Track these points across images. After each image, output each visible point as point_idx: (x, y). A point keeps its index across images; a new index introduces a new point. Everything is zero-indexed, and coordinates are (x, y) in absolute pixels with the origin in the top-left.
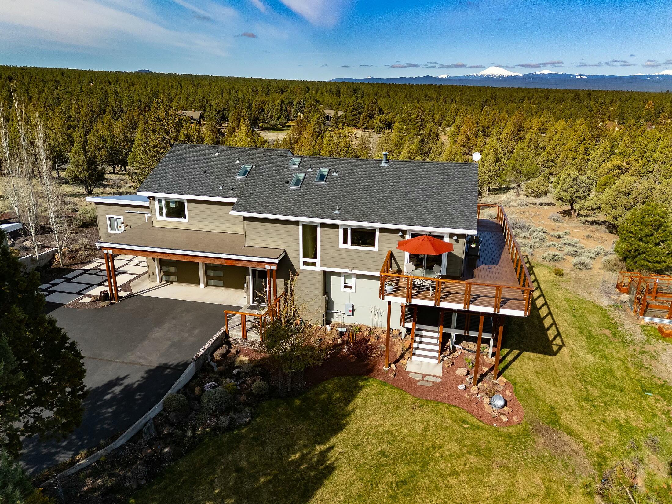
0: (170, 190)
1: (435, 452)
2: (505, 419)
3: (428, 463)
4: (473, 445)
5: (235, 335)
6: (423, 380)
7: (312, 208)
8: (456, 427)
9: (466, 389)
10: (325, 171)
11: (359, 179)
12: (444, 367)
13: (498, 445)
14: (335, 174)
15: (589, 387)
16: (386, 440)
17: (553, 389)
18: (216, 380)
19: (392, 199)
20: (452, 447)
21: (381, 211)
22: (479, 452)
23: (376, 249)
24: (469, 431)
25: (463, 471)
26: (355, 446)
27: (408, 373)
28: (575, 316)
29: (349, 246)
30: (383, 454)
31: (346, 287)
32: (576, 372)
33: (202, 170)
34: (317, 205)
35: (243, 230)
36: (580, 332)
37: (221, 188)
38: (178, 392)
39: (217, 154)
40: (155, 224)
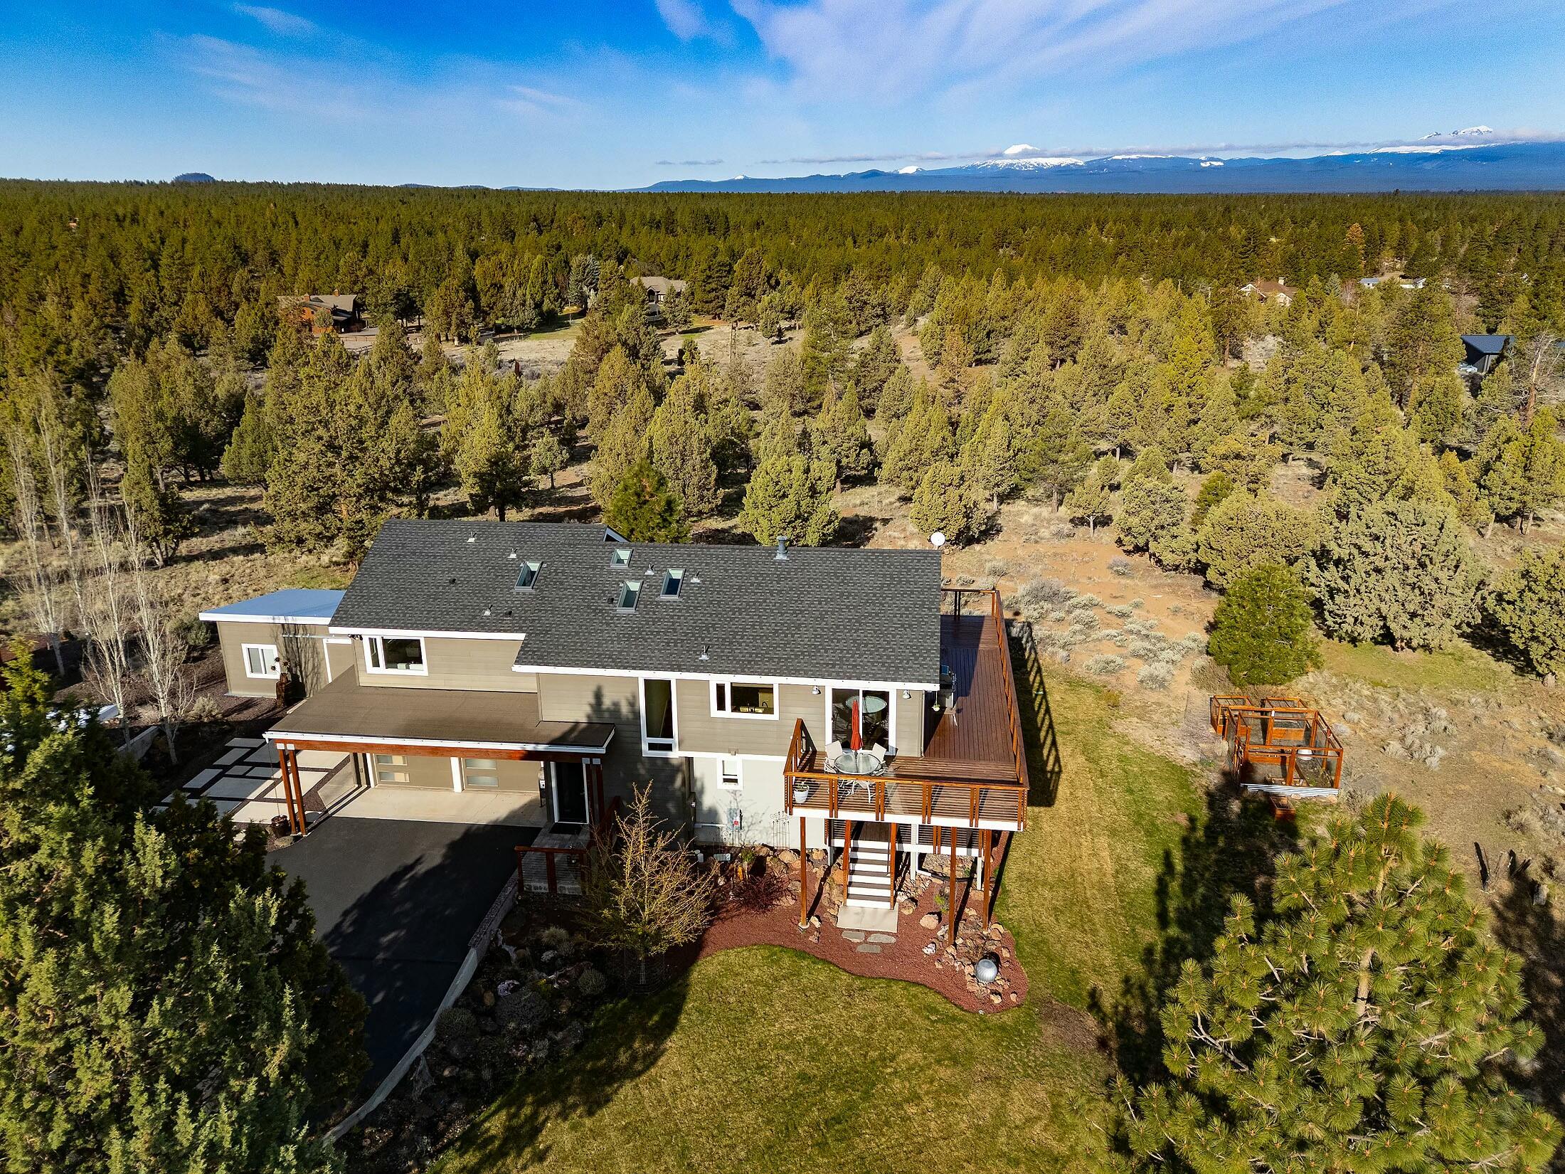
0: (392, 621)
1: (886, 1067)
2: (997, 1000)
3: (874, 1085)
4: (947, 1048)
5: (536, 888)
6: (865, 942)
7: (659, 650)
8: (918, 1021)
9: (939, 955)
10: (677, 574)
11: (740, 589)
12: (901, 916)
13: (982, 1046)
14: (695, 580)
15: (1139, 929)
16: (807, 1053)
17: (1079, 936)
18: (515, 976)
19: (798, 628)
20: (913, 1055)
22: (955, 1061)
23: (775, 716)
24: (939, 1026)
25: (927, 1093)
26: (759, 1067)
27: (842, 930)
28: (1131, 791)
29: (728, 713)
30: (804, 1077)
31: (725, 780)
32: (1122, 901)
33: (448, 577)
34: (668, 644)
35: (534, 686)
36: (1136, 823)
37: (487, 613)
38: (456, 1004)
39: (472, 540)
40: (364, 681)
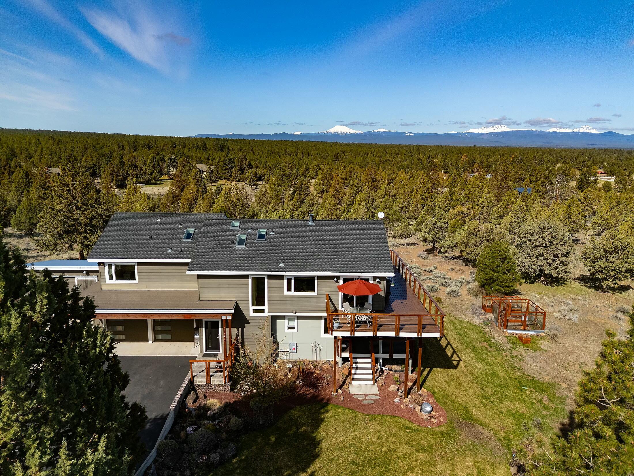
0: (121, 255)
1: (392, 455)
2: (435, 421)
3: (389, 465)
4: (418, 444)
5: (199, 382)
6: (365, 399)
7: (259, 263)
8: (402, 433)
9: (401, 402)
10: (263, 231)
11: (294, 236)
12: (379, 387)
13: (435, 441)
14: (272, 233)
15: (484, 388)
16: (352, 452)
17: (461, 393)
18: (195, 423)
19: (324, 252)
20: (403, 449)
21: (318, 262)
22: (424, 450)
23: (315, 293)
24: (412, 434)
25: (416, 466)
26: (329, 460)
27: (353, 395)
28: (460, 335)
29: (292, 293)
30: (353, 463)
31: (289, 328)
32: (473, 378)
33: (148, 236)
34: (263, 260)
35: (197, 286)
36: (467, 347)
37: (170, 251)
38: (166, 438)
39: (159, 220)
40: (104, 287)
